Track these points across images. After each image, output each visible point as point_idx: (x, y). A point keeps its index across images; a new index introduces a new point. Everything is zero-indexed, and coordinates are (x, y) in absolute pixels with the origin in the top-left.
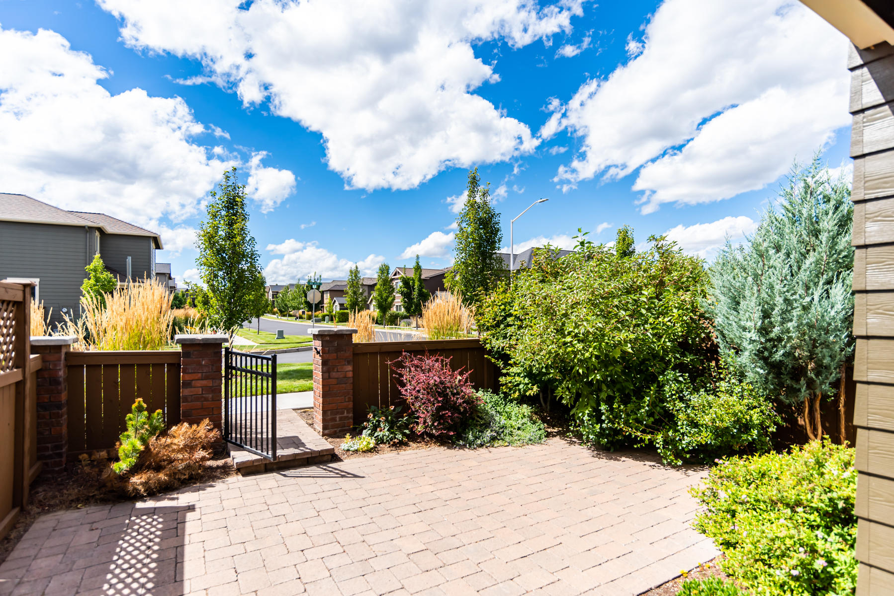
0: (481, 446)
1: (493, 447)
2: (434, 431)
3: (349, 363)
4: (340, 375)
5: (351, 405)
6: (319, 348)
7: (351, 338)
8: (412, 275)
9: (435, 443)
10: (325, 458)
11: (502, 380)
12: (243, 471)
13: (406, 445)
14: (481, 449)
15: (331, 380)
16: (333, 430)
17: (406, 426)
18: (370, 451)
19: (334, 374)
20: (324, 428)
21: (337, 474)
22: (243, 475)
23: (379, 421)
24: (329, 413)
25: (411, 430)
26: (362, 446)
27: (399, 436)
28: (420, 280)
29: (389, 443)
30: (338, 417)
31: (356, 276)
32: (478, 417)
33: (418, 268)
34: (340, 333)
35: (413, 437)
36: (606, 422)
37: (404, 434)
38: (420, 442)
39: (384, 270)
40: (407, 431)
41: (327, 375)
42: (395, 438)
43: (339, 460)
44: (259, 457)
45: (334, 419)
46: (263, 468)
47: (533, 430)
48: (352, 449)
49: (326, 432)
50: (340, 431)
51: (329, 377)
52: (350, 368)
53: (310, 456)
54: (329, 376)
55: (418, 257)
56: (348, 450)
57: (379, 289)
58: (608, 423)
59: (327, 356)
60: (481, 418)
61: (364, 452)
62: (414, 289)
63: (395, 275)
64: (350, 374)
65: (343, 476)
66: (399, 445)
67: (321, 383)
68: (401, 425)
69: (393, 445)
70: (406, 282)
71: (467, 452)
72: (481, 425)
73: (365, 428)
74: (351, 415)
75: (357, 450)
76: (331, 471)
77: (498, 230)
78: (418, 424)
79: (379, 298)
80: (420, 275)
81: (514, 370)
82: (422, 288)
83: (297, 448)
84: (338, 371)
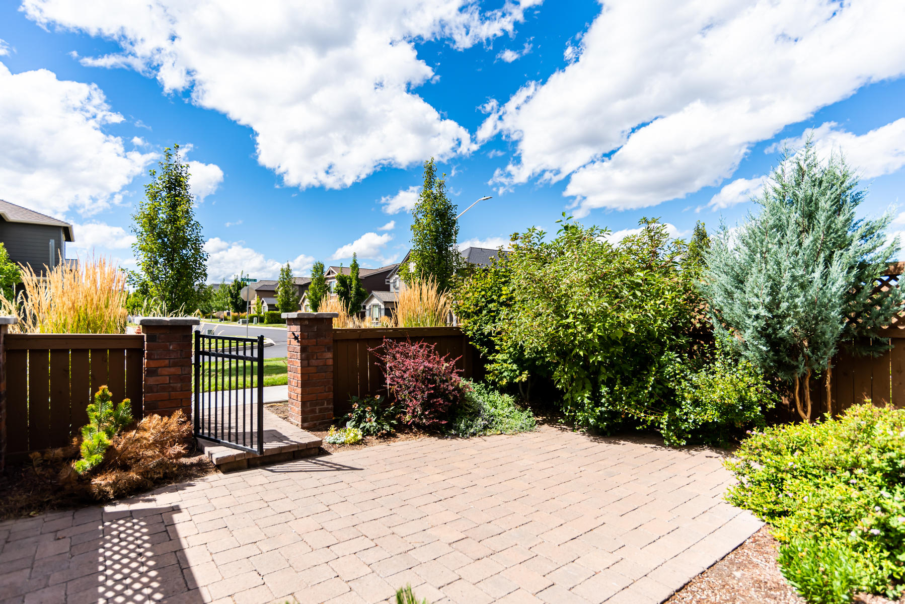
0: (474, 434)
1: (485, 435)
2: (424, 421)
3: (329, 350)
4: (320, 363)
5: (331, 395)
6: (298, 334)
7: (332, 322)
8: (348, 273)
9: (424, 434)
10: (313, 452)
11: (488, 367)
12: (223, 468)
13: (394, 436)
14: (474, 438)
15: (309, 368)
16: (312, 423)
17: (392, 416)
18: (357, 443)
19: (313, 362)
20: (303, 421)
21: (331, 467)
22: (224, 473)
23: (364, 412)
24: (308, 404)
25: (399, 420)
26: (349, 438)
27: (387, 427)
28: (357, 279)
29: (376, 435)
30: (317, 408)
31: (287, 275)
32: (466, 405)
33: (355, 266)
34: (321, 316)
35: (402, 428)
36: (606, 405)
37: (391, 425)
38: (407, 433)
39: (319, 268)
40: (394, 422)
41: (306, 362)
42: (383, 429)
43: (326, 453)
44: (242, 452)
45: (313, 411)
46: (245, 464)
47: (524, 418)
48: (338, 442)
49: (306, 425)
50: (320, 424)
51: (309, 365)
52: (329, 355)
53: (296, 449)
54: (308, 364)
55: (355, 255)
56: (334, 443)
57: (313, 289)
58: (609, 406)
59: (306, 342)
60: (470, 407)
61: (352, 444)
62: (351, 288)
63: (329, 274)
64: (330, 362)
65: (338, 469)
66: (388, 436)
67: (300, 372)
68: (387, 415)
69: (380, 437)
70: (342, 281)
71: (459, 442)
72: (470, 414)
73: (349, 419)
74: (331, 406)
75: (343, 443)
76: (323, 465)
77: (454, 222)
78: (405, 413)
79: (313, 297)
80: (358, 274)
81: (500, 357)
82: (360, 287)
83: (281, 441)
84: (317, 359)
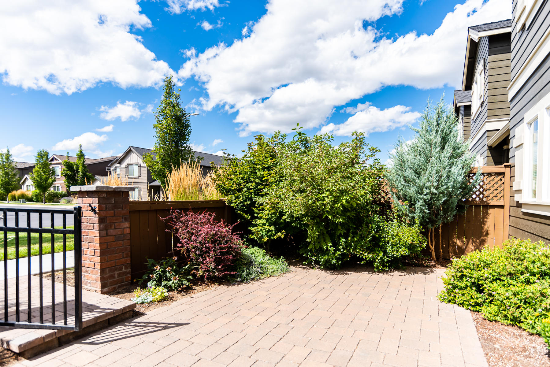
0: (253, 279)
1: (260, 279)
2: (216, 273)
3: (126, 220)
4: (118, 232)
5: (129, 261)
6: (96, 205)
7: (128, 195)
8: (75, 161)
9: (214, 283)
10: (127, 315)
11: (253, 229)
13: (192, 289)
14: (254, 282)
15: (108, 237)
16: (111, 287)
17: (188, 273)
18: (164, 299)
19: (112, 232)
20: (103, 287)
21: (156, 327)
23: (164, 272)
24: (107, 270)
25: (194, 275)
26: (157, 296)
27: (186, 283)
28: (83, 165)
29: (177, 290)
30: (116, 273)
31: (7, 159)
32: (241, 258)
33: (81, 155)
34: (119, 190)
35: (198, 281)
36: (342, 250)
37: (189, 280)
38: (201, 285)
39: (43, 155)
40: (190, 277)
41: (104, 232)
42: (183, 285)
43: (140, 314)
44: (51, 331)
45: (113, 277)
46: (56, 343)
47: (280, 263)
48: (146, 301)
49: (105, 290)
50: (119, 287)
51: (107, 235)
52: (127, 225)
53: (113, 316)
54: (107, 233)
55: (81, 146)
56: (143, 303)
57: (38, 172)
58: (344, 250)
59: (104, 213)
60: (245, 259)
61: (159, 301)
62: (78, 172)
63: (52, 160)
64: (128, 231)
65: (165, 328)
66: (187, 290)
67: (98, 242)
68: (184, 273)
69: (181, 291)
70: (69, 166)
71: (244, 287)
72: (246, 264)
73: (149, 279)
74: (129, 270)
75: (151, 302)
76: (146, 326)
77: (188, 126)
78: (197, 269)
79: (38, 179)
80: (84, 162)
81: (259, 222)
82: (86, 172)
83: (92, 311)
84: (115, 228)
